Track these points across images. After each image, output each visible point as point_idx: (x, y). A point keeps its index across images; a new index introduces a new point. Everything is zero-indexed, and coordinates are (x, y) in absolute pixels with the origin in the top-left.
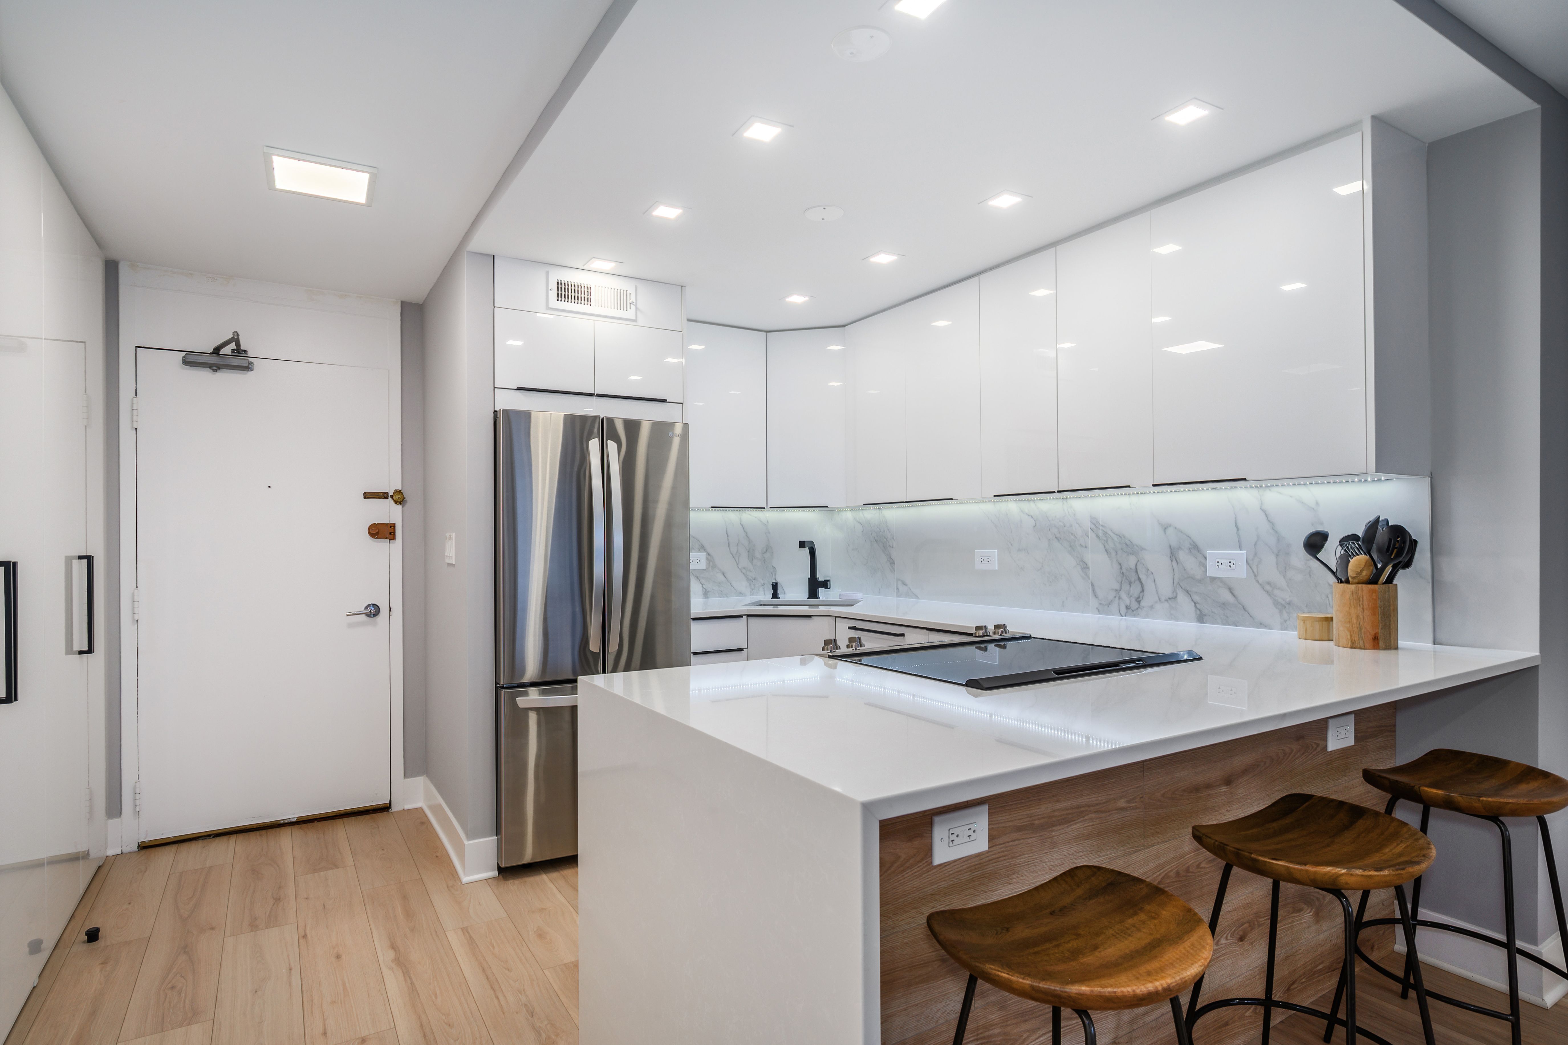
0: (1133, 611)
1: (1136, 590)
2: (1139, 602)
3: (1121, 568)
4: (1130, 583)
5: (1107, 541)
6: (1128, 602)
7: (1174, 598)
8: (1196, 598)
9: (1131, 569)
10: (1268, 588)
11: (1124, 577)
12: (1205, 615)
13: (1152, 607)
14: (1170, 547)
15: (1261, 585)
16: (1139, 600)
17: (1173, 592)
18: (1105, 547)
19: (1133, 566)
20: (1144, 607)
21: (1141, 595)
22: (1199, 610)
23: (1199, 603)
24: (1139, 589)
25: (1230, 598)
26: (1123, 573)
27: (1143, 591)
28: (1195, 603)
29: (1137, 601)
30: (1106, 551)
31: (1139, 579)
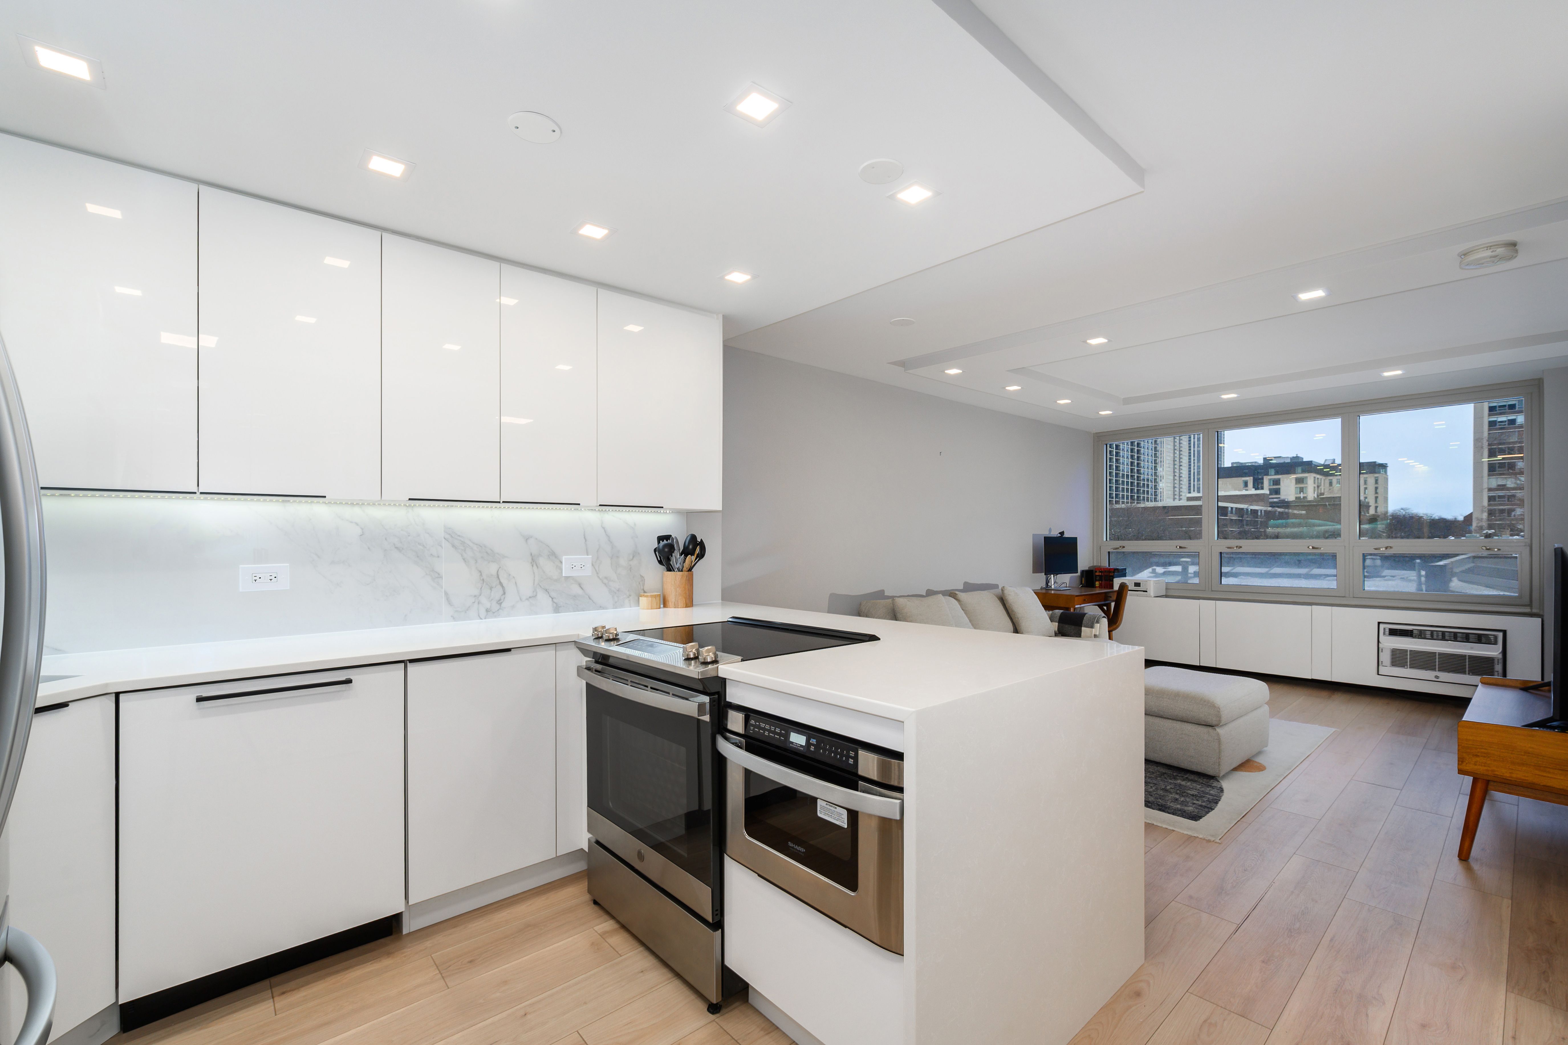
0: (494, 613)
1: (497, 593)
2: (500, 604)
3: (481, 575)
4: (491, 588)
5: (465, 550)
6: (488, 605)
7: (534, 597)
8: (553, 594)
9: (492, 575)
10: (606, 581)
11: (484, 583)
12: (560, 607)
13: (513, 607)
14: (531, 555)
15: (601, 579)
16: (500, 602)
17: (534, 592)
18: (462, 556)
19: (494, 573)
20: (505, 608)
21: (502, 598)
22: (556, 603)
23: (555, 598)
24: (501, 592)
25: (580, 592)
26: (483, 579)
27: (504, 593)
28: (552, 599)
29: (498, 604)
30: (464, 559)
31: (501, 583)
